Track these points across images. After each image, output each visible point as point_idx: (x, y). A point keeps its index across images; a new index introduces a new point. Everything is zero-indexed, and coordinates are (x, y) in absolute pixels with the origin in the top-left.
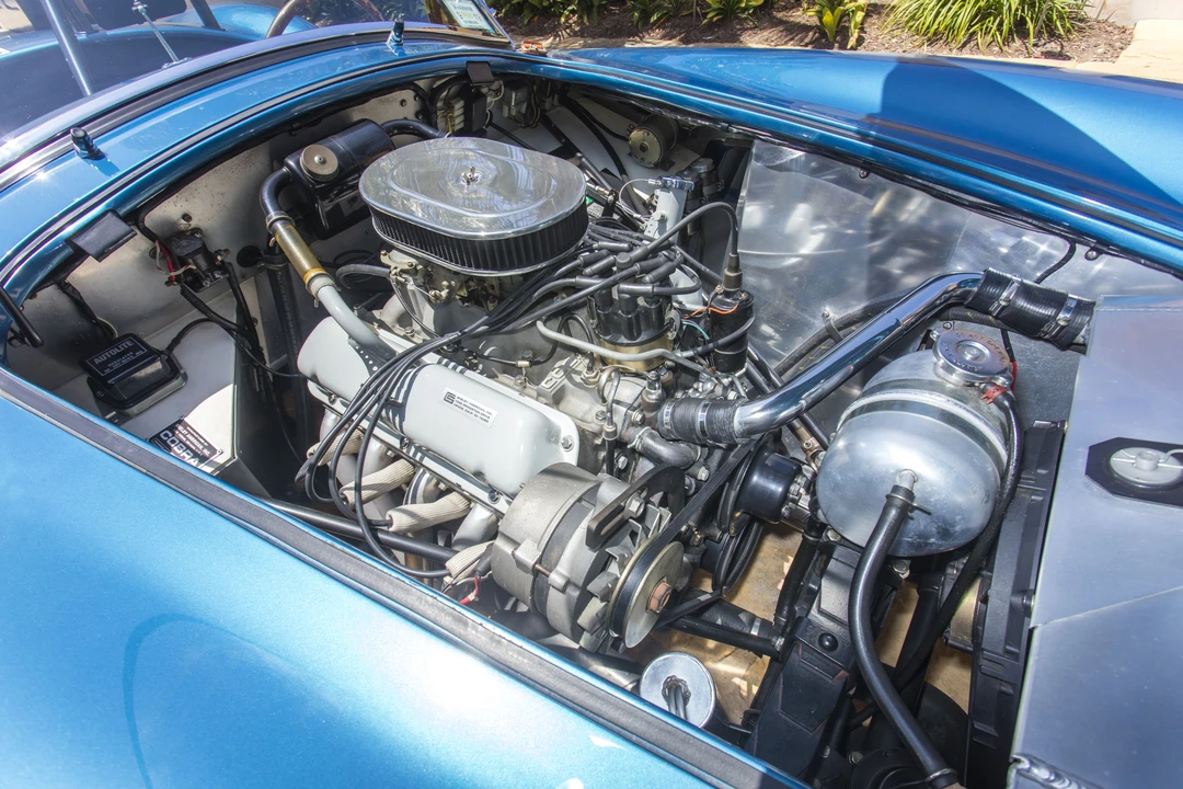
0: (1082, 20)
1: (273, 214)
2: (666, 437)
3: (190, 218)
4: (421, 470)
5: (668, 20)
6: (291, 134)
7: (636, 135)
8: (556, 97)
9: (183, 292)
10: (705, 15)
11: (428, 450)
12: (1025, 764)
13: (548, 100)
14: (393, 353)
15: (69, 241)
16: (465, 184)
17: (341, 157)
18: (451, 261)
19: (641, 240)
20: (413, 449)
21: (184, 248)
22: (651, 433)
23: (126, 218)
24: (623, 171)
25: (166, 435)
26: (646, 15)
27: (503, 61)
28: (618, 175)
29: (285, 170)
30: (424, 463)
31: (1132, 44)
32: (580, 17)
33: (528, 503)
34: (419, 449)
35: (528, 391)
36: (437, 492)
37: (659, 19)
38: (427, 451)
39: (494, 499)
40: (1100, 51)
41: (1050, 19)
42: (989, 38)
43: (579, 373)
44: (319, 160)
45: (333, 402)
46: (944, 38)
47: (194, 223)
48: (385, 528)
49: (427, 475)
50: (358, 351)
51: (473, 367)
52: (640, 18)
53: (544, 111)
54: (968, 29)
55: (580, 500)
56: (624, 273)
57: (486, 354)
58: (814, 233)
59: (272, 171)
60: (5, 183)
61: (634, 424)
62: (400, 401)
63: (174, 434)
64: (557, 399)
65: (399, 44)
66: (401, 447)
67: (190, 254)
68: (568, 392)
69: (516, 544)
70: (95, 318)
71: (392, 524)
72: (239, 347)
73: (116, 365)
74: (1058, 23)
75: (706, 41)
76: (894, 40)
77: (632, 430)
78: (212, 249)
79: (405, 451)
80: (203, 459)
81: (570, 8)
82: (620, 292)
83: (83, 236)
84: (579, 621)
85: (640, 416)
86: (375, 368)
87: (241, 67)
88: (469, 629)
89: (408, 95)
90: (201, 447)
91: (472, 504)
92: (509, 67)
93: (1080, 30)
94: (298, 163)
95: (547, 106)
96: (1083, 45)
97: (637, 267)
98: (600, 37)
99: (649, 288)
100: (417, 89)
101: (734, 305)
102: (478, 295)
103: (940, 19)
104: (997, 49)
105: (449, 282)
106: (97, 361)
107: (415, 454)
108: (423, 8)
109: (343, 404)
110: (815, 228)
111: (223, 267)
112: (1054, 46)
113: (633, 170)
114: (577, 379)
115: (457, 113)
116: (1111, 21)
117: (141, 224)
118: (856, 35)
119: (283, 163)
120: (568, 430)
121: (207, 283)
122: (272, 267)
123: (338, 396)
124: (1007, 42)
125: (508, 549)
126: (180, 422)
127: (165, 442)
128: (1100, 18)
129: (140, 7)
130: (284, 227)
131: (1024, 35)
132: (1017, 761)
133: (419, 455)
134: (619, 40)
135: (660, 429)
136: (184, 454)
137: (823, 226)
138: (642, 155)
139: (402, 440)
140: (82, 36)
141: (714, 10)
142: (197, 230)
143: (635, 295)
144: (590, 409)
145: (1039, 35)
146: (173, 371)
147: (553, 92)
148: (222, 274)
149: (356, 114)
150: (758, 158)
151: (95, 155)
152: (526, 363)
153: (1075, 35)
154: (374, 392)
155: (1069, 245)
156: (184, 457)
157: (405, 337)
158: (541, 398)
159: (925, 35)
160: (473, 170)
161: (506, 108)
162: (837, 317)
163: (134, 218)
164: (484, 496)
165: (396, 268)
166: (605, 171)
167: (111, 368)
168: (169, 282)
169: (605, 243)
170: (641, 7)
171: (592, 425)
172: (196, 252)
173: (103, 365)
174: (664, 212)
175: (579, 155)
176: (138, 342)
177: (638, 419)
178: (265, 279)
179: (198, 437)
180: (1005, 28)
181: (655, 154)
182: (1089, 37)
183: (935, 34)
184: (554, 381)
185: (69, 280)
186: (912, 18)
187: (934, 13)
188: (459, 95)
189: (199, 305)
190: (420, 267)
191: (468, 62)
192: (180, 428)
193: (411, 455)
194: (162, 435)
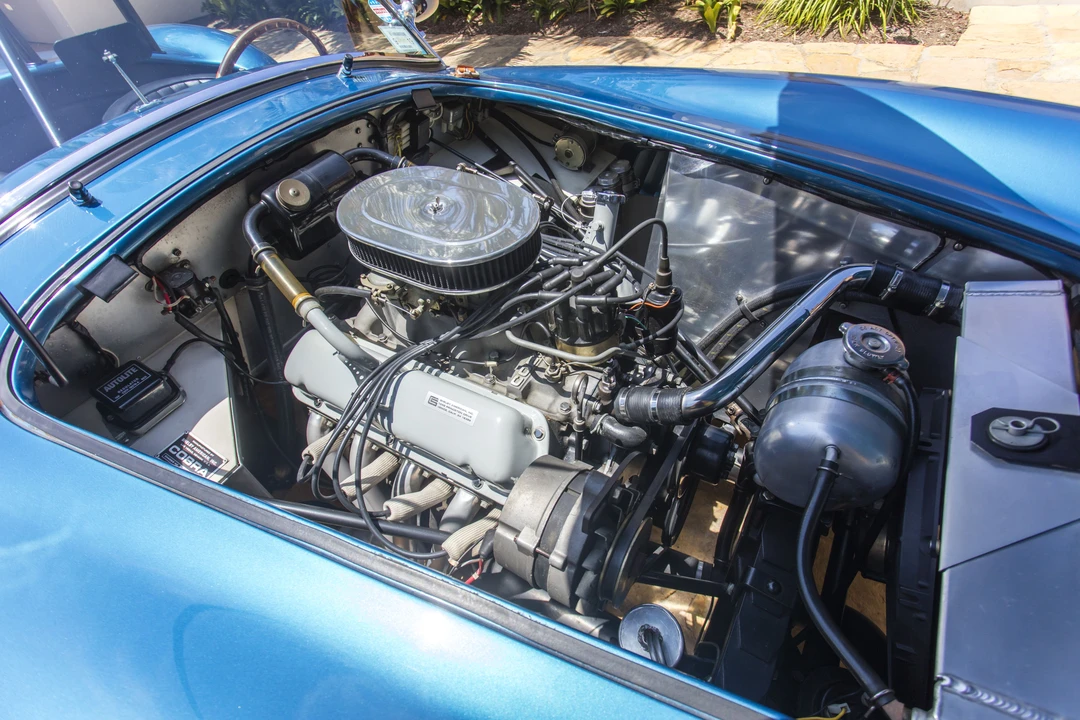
0: (926, 8)
1: (258, 246)
2: (624, 423)
3: (180, 252)
4: (406, 462)
5: (566, 16)
6: (264, 169)
7: (561, 143)
8: (487, 110)
9: (177, 319)
10: (599, 11)
11: (412, 445)
12: (947, 681)
13: (480, 114)
14: (376, 363)
15: (80, 286)
16: (432, 213)
17: (311, 187)
18: (428, 283)
19: (582, 247)
20: (399, 445)
21: (177, 280)
22: (609, 420)
23: (127, 261)
24: (551, 176)
25: (175, 450)
26: (545, 13)
27: (443, 86)
28: (547, 178)
29: (262, 203)
30: (410, 456)
31: (969, 28)
32: (485, 16)
33: (523, 496)
34: (403, 445)
35: (497, 387)
36: (422, 479)
37: (557, 16)
38: (412, 447)
39: (479, 485)
40: (943, 35)
41: (899, 8)
42: (849, 26)
43: (543, 370)
44: (292, 192)
45: (319, 405)
46: (810, 28)
47: (182, 257)
48: (384, 518)
49: (412, 466)
50: (347, 365)
51: (445, 368)
52: (541, 16)
53: (476, 123)
54: (831, 19)
55: (566, 490)
56: (580, 286)
57: (457, 357)
58: (720, 223)
59: (250, 205)
60: (7, 233)
61: (595, 412)
62: (387, 405)
63: (182, 449)
64: (525, 394)
65: (349, 77)
66: (388, 444)
67: (184, 285)
68: (534, 387)
69: (517, 532)
70: (99, 349)
71: (390, 514)
72: (229, 362)
73: (125, 391)
74: (906, 12)
75: (602, 35)
76: (767, 31)
77: (592, 418)
78: (200, 277)
79: (391, 446)
80: (211, 469)
81: (475, 7)
82: (577, 303)
83: (91, 281)
84: (577, 593)
85: (599, 405)
86: (362, 377)
87: (210, 108)
88: (511, 619)
89: (362, 123)
90: (208, 458)
91: (455, 489)
92: (449, 90)
93: (924, 17)
94: (274, 196)
95: (479, 119)
96: (928, 30)
97: (590, 280)
98: (505, 33)
99: (603, 299)
100: (370, 119)
101: (667, 299)
102: (449, 307)
103: (806, 10)
104: (856, 36)
105: (425, 300)
106: (107, 389)
107: (401, 449)
108: (336, 10)
109: (328, 406)
110: (721, 219)
111: (211, 293)
112: (903, 32)
113: (562, 175)
114: (542, 375)
115: (403, 135)
116: (949, 7)
117: (139, 264)
118: (734, 27)
119: (260, 198)
120: (539, 423)
121: (200, 310)
122: (254, 289)
123: (323, 400)
124: (864, 29)
125: (510, 536)
126: (186, 436)
127: (174, 456)
128: (941, 5)
129: (110, 57)
130: (268, 257)
131: (878, 22)
132: (942, 679)
133: (405, 449)
134: (522, 36)
135: (617, 415)
136: (194, 465)
137: (729, 217)
138: (567, 160)
139: (388, 437)
140: (32, 67)
141: (607, 7)
142: (185, 262)
143: (589, 305)
144: (554, 401)
145: (891, 22)
146: (175, 391)
147: (483, 108)
148: (212, 300)
149: (319, 147)
150: (675, 167)
151: (90, 203)
152: (495, 363)
153: (920, 21)
154: (365, 399)
155: (940, 239)
156: (194, 469)
157: (379, 343)
158: (510, 395)
159: (794, 25)
160: (438, 200)
161: (445, 125)
162: (750, 300)
163: (133, 259)
164: (469, 483)
165: (376, 290)
166: (536, 175)
167: (121, 394)
168: (165, 311)
169: (559, 259)
170: (541, 5)
171: (558, 415)
172: (188, 283)
173: (113, 393)
174: (601, 222)
175: (512, 163)
176: (142, 369)
177: (598, 408)
178: (247, 300)
179: (204, 449)
180: (862, 17)
181: (579, 157)
182: (933, 22)
183: (802, 24)
184: (522, 379)
185: (78, 319)
186: (782, 10)
187: (801, 6)
188: (404, 119)
189: (192, 329)
190: (397, 287)
191: (413, 91)
192: (187, 442)
193: (397, 449)
194: (170, 450)
